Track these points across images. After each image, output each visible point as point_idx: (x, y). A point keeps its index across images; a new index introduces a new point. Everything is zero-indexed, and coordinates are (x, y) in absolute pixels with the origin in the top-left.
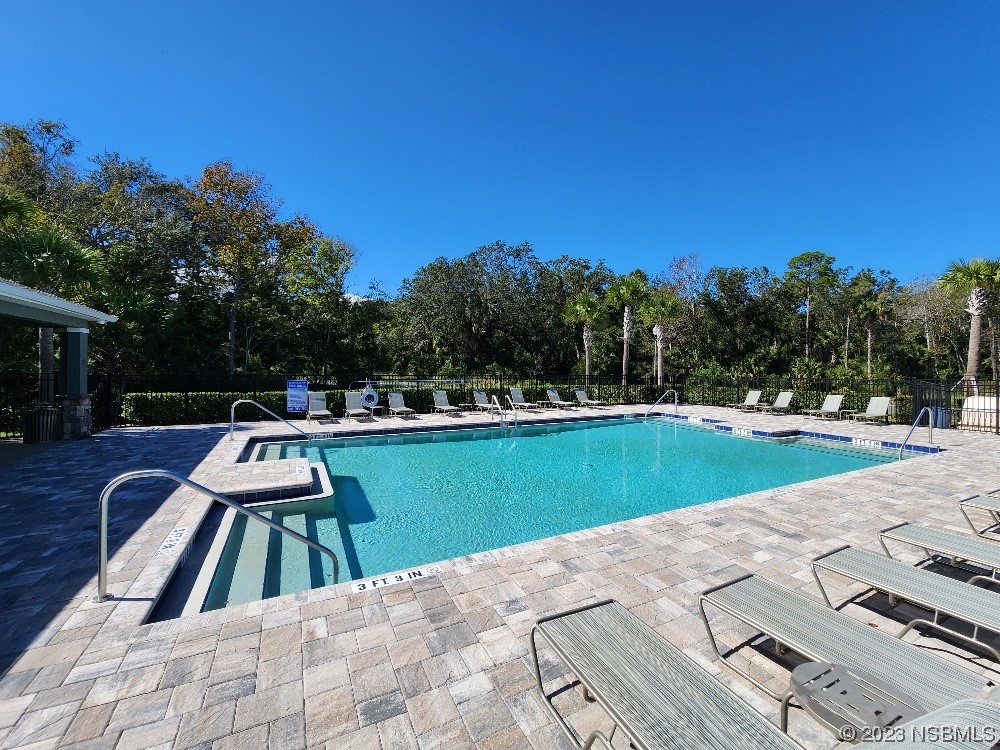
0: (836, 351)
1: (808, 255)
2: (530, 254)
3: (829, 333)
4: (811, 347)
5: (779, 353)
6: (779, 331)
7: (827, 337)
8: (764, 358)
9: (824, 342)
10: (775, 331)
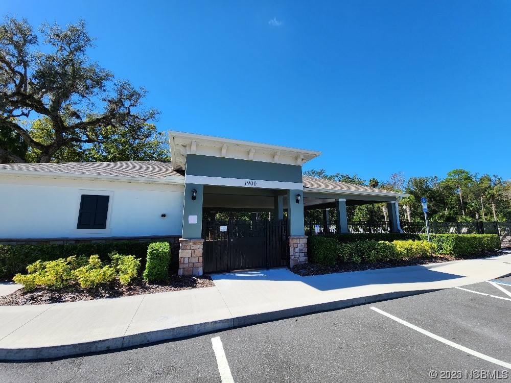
0: (478, 213)
1: (457, 171)
2: (324, 174)
3: (473, 204)
4: (465, 211)
5: (450, 214)
6: (447, 204)
7: (472, 206)
8: (442, 216)
9: (471, 209)
10: (445, 204)
